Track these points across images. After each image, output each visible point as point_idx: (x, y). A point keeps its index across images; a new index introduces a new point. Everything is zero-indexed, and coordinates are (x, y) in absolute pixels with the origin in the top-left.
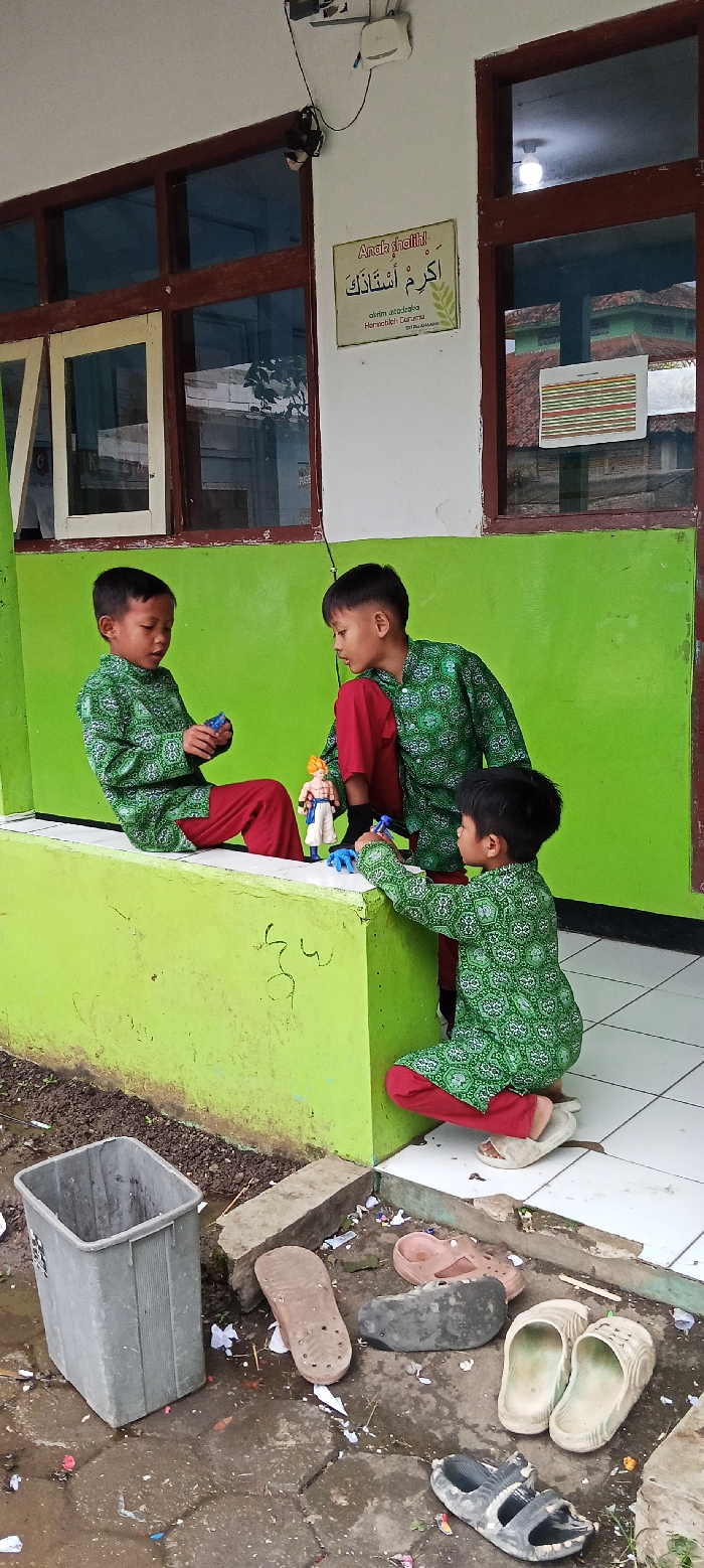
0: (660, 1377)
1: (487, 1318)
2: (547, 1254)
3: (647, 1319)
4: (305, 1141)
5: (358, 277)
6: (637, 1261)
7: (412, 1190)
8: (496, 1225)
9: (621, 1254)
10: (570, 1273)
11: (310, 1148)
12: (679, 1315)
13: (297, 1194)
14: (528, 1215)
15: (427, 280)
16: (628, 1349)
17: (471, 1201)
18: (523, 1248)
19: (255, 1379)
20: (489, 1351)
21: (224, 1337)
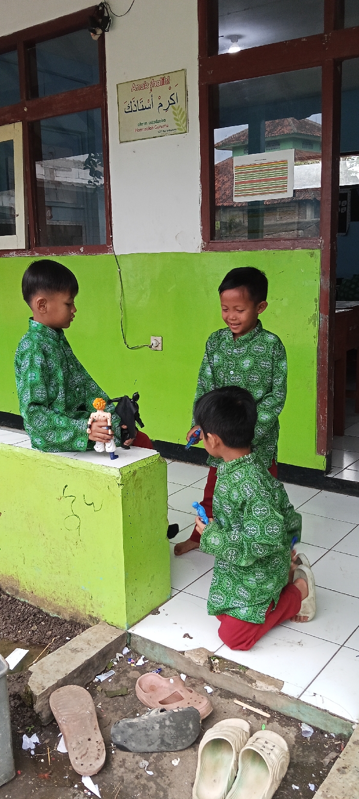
0: (292, 771)
1: (188, 732)
2: (227, 686)
3: (285, 730)
4: (87, 613)
5: (131, 102)
6: (280, 693)
7: (149, 645)
8: (197, 667)
9: (271, 688)
10: (241, 698)
11: (90, 617)
12: (305, 728)
13: (79, 649)
14: (217, 661)
15: (170, 104)
16: (273, 756)
17: (183, 653)
18: (214, 683)
19: (47, 772)
20: (190, 752)
21: (30, 742)
